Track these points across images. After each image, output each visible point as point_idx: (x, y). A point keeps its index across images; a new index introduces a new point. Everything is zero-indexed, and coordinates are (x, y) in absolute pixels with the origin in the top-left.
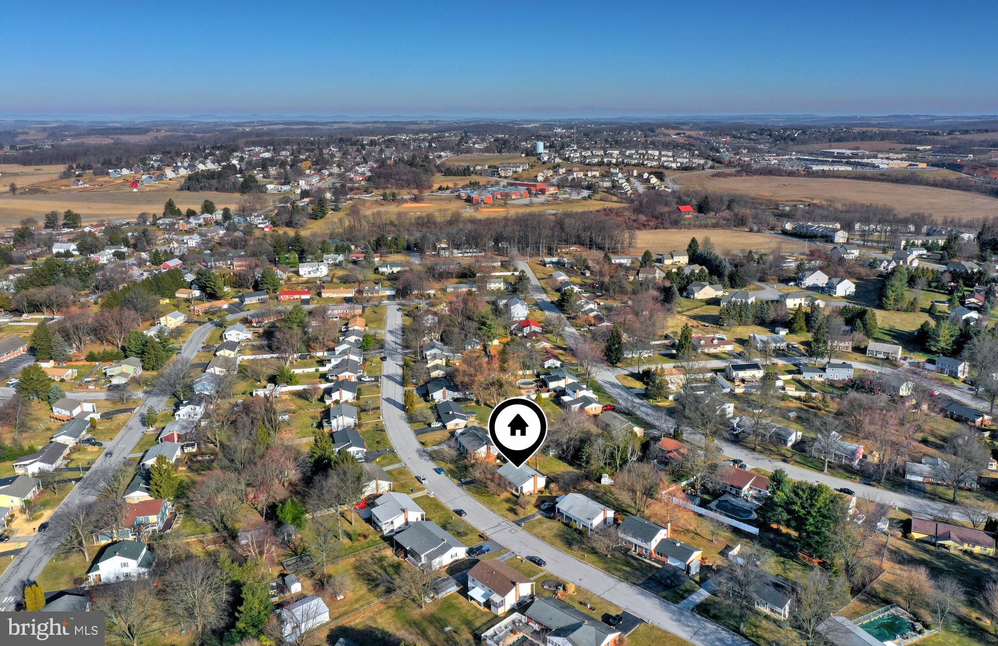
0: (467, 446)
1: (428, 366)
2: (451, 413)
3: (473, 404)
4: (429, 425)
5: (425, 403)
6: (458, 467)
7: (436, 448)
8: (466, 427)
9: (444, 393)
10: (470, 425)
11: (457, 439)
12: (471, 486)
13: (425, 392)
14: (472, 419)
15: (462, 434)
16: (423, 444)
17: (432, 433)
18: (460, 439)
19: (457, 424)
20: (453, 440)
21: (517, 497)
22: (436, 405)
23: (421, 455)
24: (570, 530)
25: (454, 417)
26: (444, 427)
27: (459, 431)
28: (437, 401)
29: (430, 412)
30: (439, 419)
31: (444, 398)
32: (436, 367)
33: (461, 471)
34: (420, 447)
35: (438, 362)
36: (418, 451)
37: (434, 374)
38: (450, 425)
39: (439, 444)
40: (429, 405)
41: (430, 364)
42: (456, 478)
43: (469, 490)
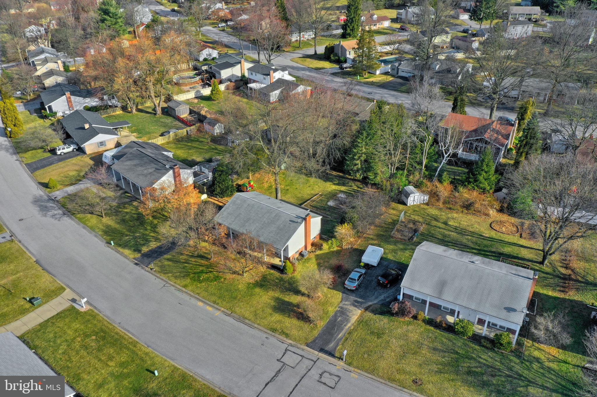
0: (132, 178)
1: (38, 73)
2: (87, 126)
3: (119, 112)
4: (53, 151)
5: (41, 121)
6: (123, 221)
7: (71, 189)
8: (118, 145)
9: (69, 101)
10: (124, 142)
11: (109, 168)
12: (165, 260)
13: (38, 106)
14: (125, 132)
15: (116, 157)
16: (46, 185)
17: (62, 164)
18: (117, 166)
19: (102, 144)
20: (103, 170)
21: (281, 270)
22: (59, 121)
23: (44, 209)
24: (459, 342)
25: (94, 133)
26: (81, 150)
27: (109, 154)
28: (60, 114)
29: (50, 131)
30: (67, 138)
31: (70, 106)
32: (50, 73)
33: (132, 229)
34: (40, 192)
35: (51, 66)
36: (37, 201)
37: (49, 82)
38: (90, 146)
39: (77, 181)
40: (48, 122)
41: (41, 70)
42: (125, 246)
43: (163, 270)
